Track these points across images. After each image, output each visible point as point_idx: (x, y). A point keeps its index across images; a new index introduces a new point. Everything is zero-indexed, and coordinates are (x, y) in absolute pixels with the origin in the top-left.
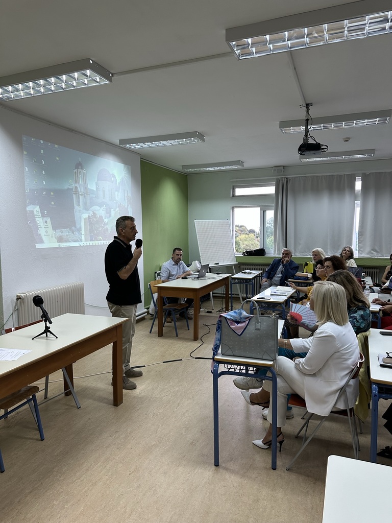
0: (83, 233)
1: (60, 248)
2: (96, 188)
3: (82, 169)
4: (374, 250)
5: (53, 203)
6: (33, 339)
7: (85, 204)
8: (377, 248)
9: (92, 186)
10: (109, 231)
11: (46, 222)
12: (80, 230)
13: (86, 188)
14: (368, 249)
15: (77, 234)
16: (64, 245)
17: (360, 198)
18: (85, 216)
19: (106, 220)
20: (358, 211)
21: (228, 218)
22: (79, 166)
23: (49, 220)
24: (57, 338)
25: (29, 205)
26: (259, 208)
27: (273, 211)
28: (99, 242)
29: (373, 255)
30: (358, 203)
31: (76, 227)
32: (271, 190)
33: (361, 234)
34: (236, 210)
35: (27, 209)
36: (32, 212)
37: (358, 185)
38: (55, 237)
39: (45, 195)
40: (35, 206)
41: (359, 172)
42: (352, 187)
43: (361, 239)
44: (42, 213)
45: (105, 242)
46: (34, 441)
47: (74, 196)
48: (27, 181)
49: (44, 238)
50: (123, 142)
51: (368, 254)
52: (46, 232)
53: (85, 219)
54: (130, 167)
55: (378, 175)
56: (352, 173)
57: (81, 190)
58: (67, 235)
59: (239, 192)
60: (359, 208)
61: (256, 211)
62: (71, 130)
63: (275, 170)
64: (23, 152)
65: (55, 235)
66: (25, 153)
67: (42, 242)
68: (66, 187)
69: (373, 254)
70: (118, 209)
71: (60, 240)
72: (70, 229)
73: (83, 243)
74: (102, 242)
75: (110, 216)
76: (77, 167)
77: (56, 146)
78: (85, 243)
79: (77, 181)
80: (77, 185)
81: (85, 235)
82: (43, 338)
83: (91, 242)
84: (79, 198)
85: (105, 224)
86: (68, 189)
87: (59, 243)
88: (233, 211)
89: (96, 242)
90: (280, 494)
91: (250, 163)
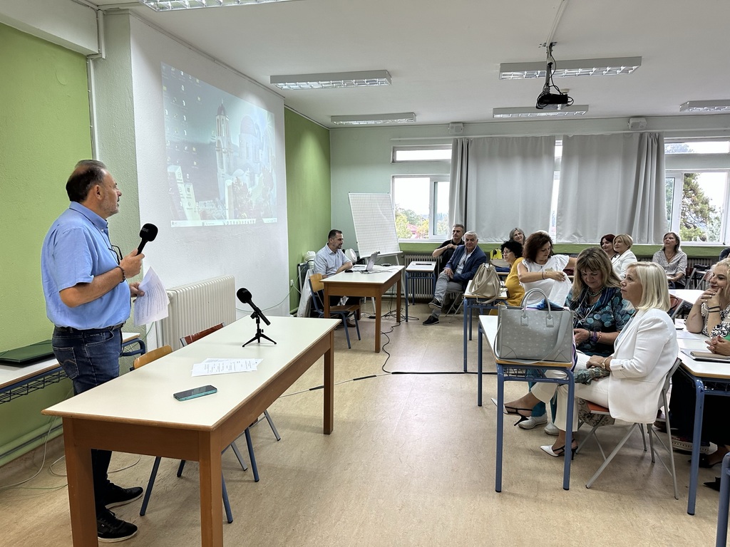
0: (227, 207)
1: (203, 227)
2: (240, 144)
3: (225, 115)
4: (576, 234)
5: (195, 163)
6: (243, 346)
7: (229, 166)
8: (579, 232)
9: (235, 142)
10: (254, 205)
11: (189, 190)
12: (223, 202)
13: (229, 143)
14: (568, 233)
15: (221, 208)
16: (208, 223)
17: (560, 168)
18: (229, 182)
19: (250, 190)
20: (556, 184)
21: (388, 190)
22: (222, 110)
23: (191, 187)
24: (275, 343)
25: (169, 165)
26: (429, 179)
27: (449, 183)
28: (244, 220)
29: (574, 241)
30: (558, 174)
31: (219, 198)
32: (446, 154)
33: (561, 213)
34: (396, 179)
35: (168, 170)
36: (173, 174)
37: (559, 151)
38: (199, 212)
39: (187, 150)
40: (176, 166)
41: (558, 134)
42: (551, 153)
43: (560, 220)
44: (184, 177)
45: (250, 220)
46: (246, 483)
47: (217, 153)
48: (167, 130)
49: (187, 213)
50: (275, 79)
51: (568, 239)
52: (189, 204)
53: (229, 187)
54: (273, 114)
55: (584, 139)
56: (551, 134)
57: (224, 145)
58: (211, 210)
59: (401, 156)
60: (559, 181)
61: (425, 183)
62: (214, 59)
63: (452, 127)
64: (162, 88)
65: (199, 209)
66: (165, 88)
67: (185, 218)
68: (209, 140)
69: (575, 238)
70: (262, 174)
71: (204, 216)
72: (214, 201)
73: (227, 221)
74: (247, 220)
75: (254, 185)
76: (219, 114)
77: (198, 81)
78: (229, 221)
79: (219, 134)
80: (220, 138)
81: (230, 209)
82: (253, 344)
83: (236, 220)
84: (222, 157)
85: (249, 196)
86: (212, 144)
87: (203, 221)
88: (393, 181)
89: (240, 220)
90: (589, 514)
91: (424, 117)
